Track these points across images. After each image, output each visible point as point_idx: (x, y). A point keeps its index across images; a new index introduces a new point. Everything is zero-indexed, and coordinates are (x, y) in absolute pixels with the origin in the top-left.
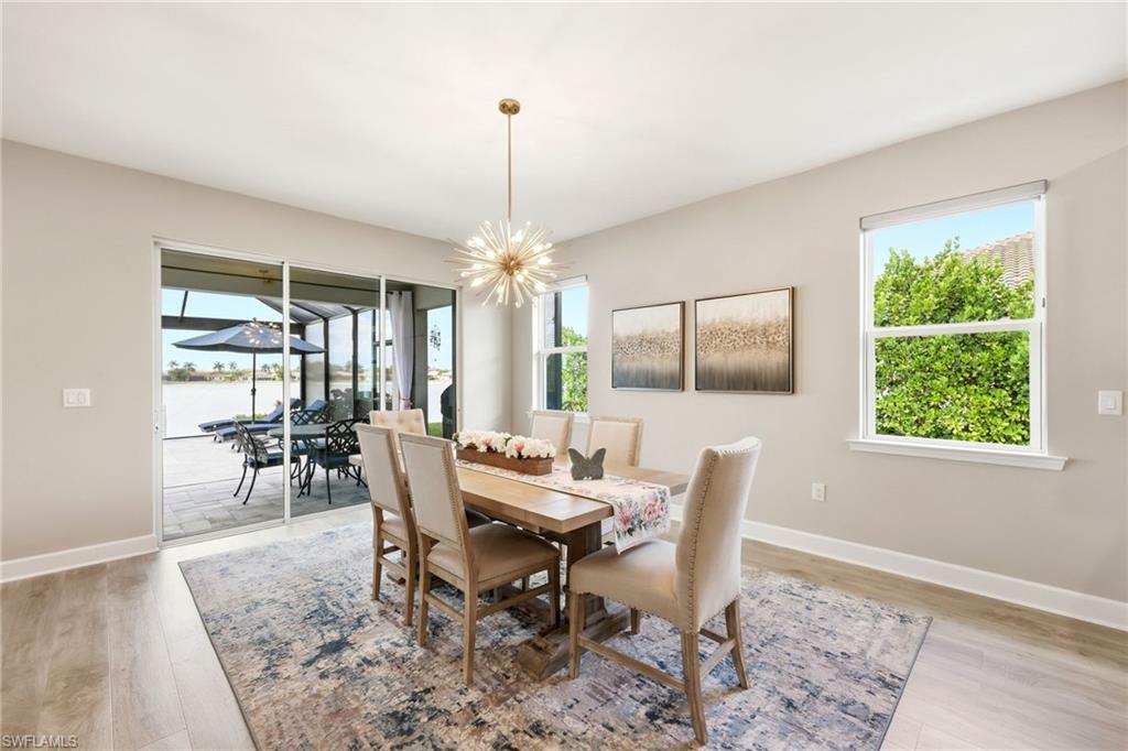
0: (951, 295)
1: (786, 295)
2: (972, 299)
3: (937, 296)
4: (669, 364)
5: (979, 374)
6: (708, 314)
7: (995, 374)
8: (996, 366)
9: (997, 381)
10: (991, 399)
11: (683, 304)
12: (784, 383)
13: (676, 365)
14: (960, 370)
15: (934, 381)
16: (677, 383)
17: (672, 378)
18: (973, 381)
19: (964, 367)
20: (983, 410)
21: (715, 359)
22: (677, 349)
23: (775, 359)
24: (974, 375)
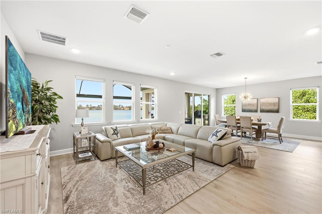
0: (303, 93)
1: (278, 98)
2: (308, 94)
3: (299, 93)
4: (255, 108)
5: (310, 110)
6: (262, 101)
7: (314, 110)
8: (314, 108)
9: (314, 111)
10: (312, 115)
11: (257, 99)
12: (277, 111)
13: (256, 108)
14: (305, 109)
15: (299, 111)
16: (256, 111)
17: (255, 110)
18: (308, 111)
19: (306, 108)
20: (311, 117)
21: (264, 108)
22: (256, 106)
23: (276, 108)
24: (308, 109)
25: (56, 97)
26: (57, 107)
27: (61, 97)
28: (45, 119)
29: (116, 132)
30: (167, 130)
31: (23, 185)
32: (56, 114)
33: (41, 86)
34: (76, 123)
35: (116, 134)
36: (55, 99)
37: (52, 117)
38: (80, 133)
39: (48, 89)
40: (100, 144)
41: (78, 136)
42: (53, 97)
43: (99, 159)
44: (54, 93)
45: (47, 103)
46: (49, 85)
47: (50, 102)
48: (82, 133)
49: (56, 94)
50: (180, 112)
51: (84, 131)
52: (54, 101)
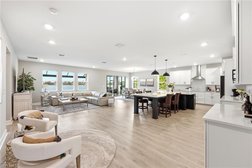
4: (145, 84)
6: (148, 80)
11: (146, 79)
12: (153, 86)
16: (145, 86)
21: (148, 84)
23: (152, 84)
25: (33, 79)
26: (33, 84)
27: (35, 80)
28: (28, 88)
29: (61, 95)
30: (90, 95)
31: (28, 101)
32: (33, 86)
33: (26, 75)
34: (42, 91)
35: (62, 96)
36: (33, 80)
37: (31, 88)
38: (44, 95)
39: (29, 76)
40: (53, 99)
41: (43, 96)
42: (32, 79)
43: (52, 105)
44: (32, 77)
45: (29, 82)
46: (30, 74)
47: (30, 81)
48: (45, 95)
49: (33, 78)
50: (103, 86)
51: (46, 94)
52: (32, 81)
